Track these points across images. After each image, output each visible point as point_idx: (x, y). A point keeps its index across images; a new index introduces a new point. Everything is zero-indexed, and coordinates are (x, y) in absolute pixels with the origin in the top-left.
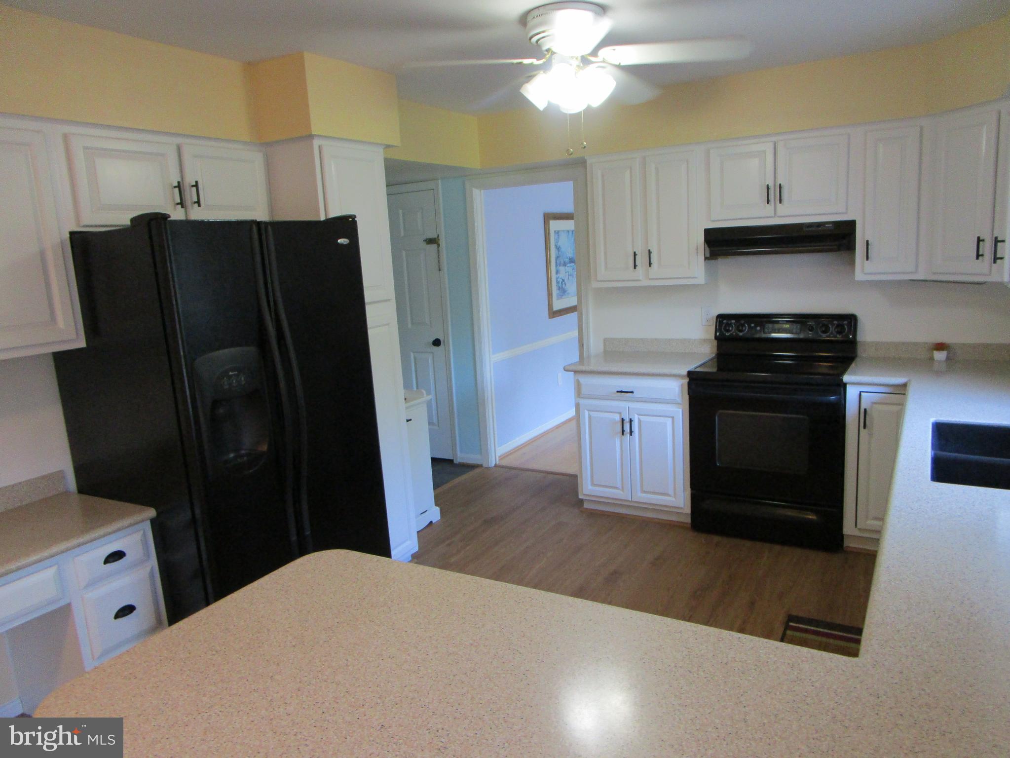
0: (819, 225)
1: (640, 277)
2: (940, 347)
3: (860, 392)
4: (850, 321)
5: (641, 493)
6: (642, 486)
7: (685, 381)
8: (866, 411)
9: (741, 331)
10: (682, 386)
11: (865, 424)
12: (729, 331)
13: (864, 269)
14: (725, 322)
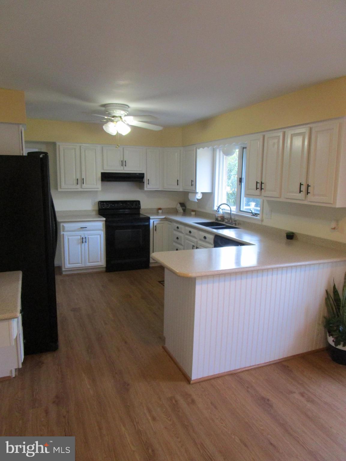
0: (136, 174)
1: (78, 188)
2: (160, 209)
3: (153, 221)
4: (138, 203)
5: (89, 263)
6: (89, 260)
7: (104, 222)
8: (156, 226)
9: (108, 206)
10: (103, 224)
11: (156, 230)
12: (104, 206)
13: (148, 187)
14: (102, 203)
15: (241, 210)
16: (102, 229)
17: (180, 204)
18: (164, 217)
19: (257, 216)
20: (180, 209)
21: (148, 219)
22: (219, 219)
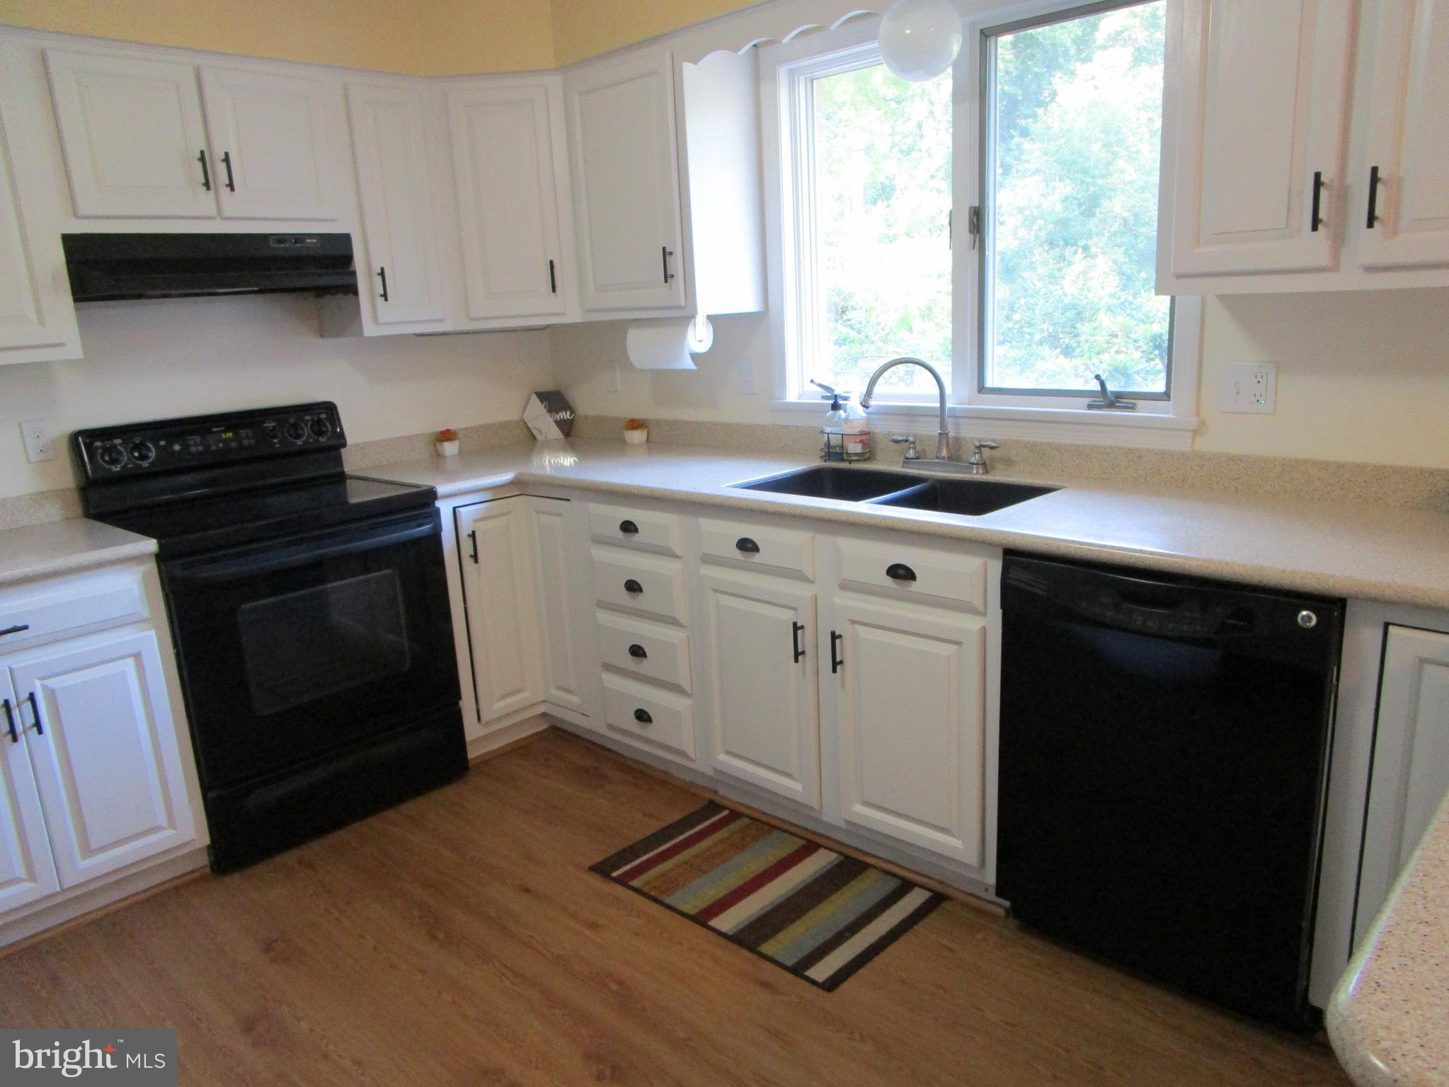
0: (297, 238)
2: (447, 436)
3: (454, 509)
5: (85, 857)
6: (83, 839)
7: (152, 566)
8: (473, 535)
9: (143, 457)
10: (145, 578)
11: (475, 557)
12: (114, 461)
13: (382, 319)
14: (98, 444)
15: (989, 384)
16: (146, 613)
17: (543, 396)
18: (506, 477)
19: (1132, 408)
20: (545, 424)
21: (424, 501)
22: (854, 448)
